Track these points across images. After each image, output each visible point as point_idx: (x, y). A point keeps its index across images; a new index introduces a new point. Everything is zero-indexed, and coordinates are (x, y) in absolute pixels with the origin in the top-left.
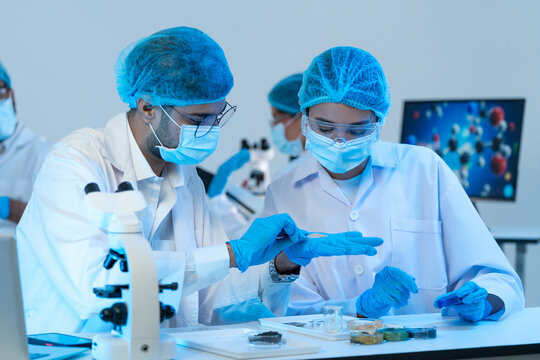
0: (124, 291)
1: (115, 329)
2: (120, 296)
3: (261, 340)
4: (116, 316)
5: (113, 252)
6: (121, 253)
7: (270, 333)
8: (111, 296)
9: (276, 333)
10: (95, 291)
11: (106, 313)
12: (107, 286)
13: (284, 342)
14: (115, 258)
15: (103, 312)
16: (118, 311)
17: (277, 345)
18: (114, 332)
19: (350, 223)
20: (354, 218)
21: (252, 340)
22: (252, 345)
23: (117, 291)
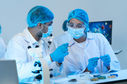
0: (40, 72)
1: (38, 81)
2: (39, 73)
3: (72, 81)
4: (39, 78)
5: (36, 62)
6: (38, 62)
7: (74, 79)
8: (37, 73)
9: (75, 79)
10: (32, 72)
11: (37, 77)
12: (36, 71)
13: (77, 81)
14: (37, 64)
15: (36, 77)
16: (39, 76)
17: (75, 82)
18: (38, 82)
19: (85, 53)
20: (85, 52)
21: (69, 81)
22: (69, 82)
23: (38, 72)
